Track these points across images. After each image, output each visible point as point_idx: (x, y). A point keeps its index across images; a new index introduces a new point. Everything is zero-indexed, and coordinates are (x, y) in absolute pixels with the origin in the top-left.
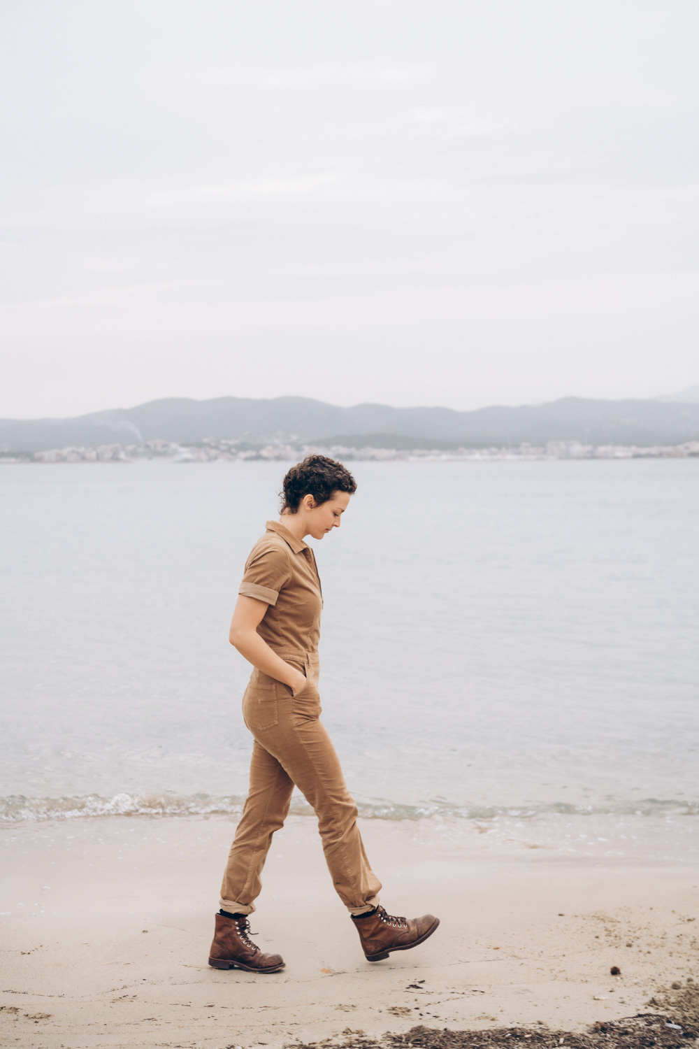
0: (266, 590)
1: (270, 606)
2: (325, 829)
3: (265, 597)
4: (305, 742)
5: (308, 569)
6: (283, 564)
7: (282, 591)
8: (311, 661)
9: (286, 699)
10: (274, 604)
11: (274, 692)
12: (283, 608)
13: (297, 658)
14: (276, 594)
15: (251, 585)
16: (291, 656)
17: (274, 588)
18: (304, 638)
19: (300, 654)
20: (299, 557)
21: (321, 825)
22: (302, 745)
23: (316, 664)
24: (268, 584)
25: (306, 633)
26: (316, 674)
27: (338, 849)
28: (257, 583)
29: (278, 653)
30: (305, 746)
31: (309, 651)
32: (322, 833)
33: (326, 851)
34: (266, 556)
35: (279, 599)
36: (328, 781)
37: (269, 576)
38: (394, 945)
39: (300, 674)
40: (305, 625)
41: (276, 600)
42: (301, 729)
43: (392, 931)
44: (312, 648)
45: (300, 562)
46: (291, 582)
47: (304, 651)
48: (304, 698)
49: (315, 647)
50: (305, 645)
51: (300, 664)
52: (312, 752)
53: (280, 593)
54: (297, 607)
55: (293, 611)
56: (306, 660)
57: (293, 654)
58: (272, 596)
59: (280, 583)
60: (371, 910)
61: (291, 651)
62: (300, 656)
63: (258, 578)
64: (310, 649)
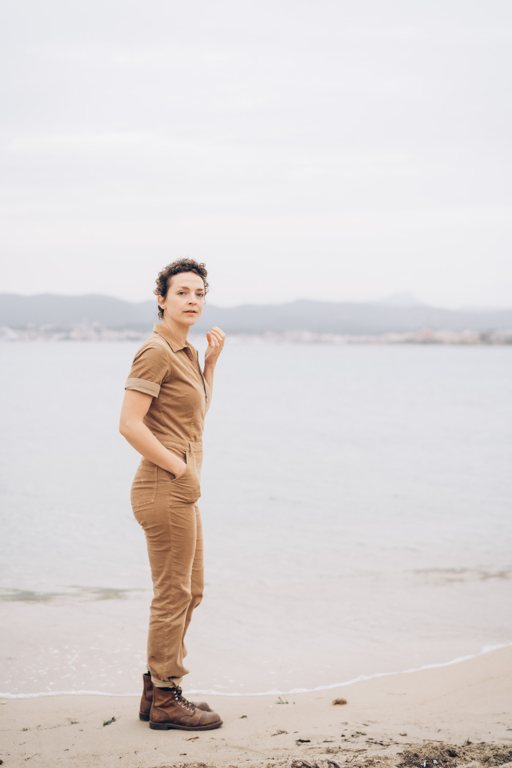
0: (148, 383)
1: (154, 398)
2: (158, 605)
3: (148, 389)
4: (172, 524)
5: (190, 366)
6: (162, 359)
7: (164, 384)
8: (192, 449)
9: (166, 481)
10: (156, 396)
11: (156, 474)
12: (165, 400)
13: (180, 446)
14: (158, 387)
15: (134, 380)
16: (174, 444)
17: (156, 381)
18: (187, 428)
19: (182, 442)
20: (180, 354)
21: (156, 600)
22: (169, 525)
23: (200, 452)
24: (149, 378)
25: (189, 424)
26: (199, 461)
27: (162, 628)
28: (140, 377)
29: (160, 440)
30: (171, 527)
31: (191, 441)
32: (153, 608)
33: (152, 626)
34: (145, 352)
35: (161, 392)
36: (177, 563)
37: (149, 370)
38: (175, 722)
39: (180, 461)
40: (186, 416)
41: (158, 392)
42: (172, 511)
43: (180, 710)
44: (195, 437)
45: (181, 359)
46: (171, 376)
47: (187, 440)
48: (182, 483)
49: (198, 437)
50: (187, 433)
51: (181, 452)
52: (174, 534)
53: (162, 386)
54: (177, 399)
55: (174, 403)
56: (188, 449)
57: (176, 442)
58: (154, 389)
59: (160, 378)
60: (171, 687)
61: (173, 440)
62: (182, 444)
63: (141, 372)
64: (193, 439)
